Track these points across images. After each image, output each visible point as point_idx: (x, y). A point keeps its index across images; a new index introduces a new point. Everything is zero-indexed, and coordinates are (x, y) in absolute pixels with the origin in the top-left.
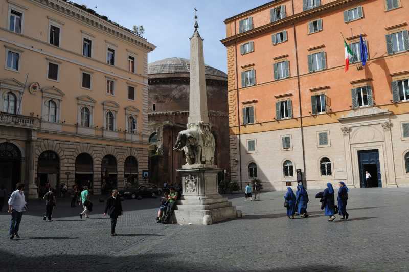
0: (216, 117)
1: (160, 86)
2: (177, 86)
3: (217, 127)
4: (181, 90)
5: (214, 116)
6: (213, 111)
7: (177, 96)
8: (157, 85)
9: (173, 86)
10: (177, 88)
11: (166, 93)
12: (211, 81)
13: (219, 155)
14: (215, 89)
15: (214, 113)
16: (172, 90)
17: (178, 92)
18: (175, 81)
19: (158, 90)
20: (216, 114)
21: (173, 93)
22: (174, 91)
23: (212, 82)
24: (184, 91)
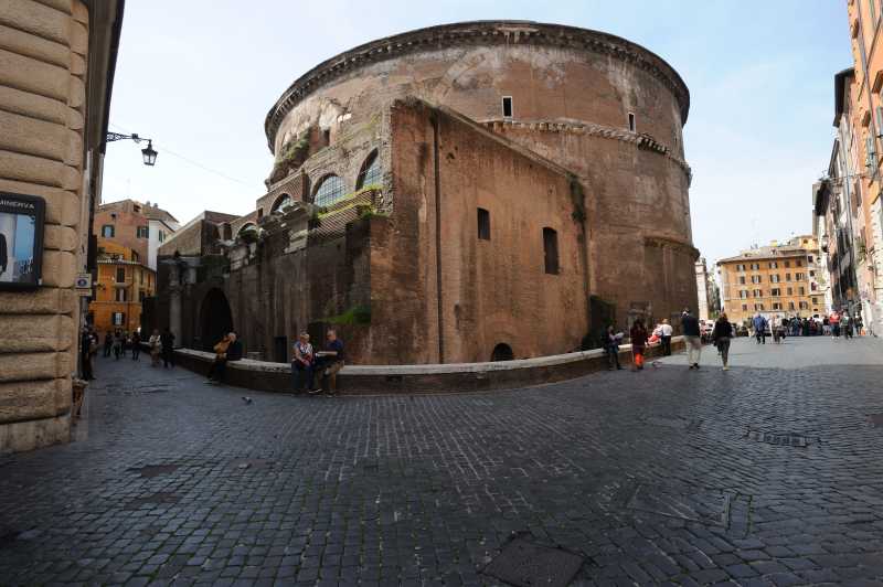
0: (579, 136)
1: (415, 57)
2: (462, 51)
3: (585, 165)
4: (474, 64)
5: (572, 134)
6: (571, 120)
7: (464, 80)
8: (408, 57)
9: (452, 53)
10: (461, 57)
11: (435, 74)
12: (562, 34)
13: (591, 244)
14: (573, 57)
15: (573, 125)
16: (448, 64)
17: (466, 67)
18: (457, 36)
19: (410, 67)
20: (581, 127)
21: (451, 71)
22: (455, 65)
23: (564, 38)
24: (484, 64)
